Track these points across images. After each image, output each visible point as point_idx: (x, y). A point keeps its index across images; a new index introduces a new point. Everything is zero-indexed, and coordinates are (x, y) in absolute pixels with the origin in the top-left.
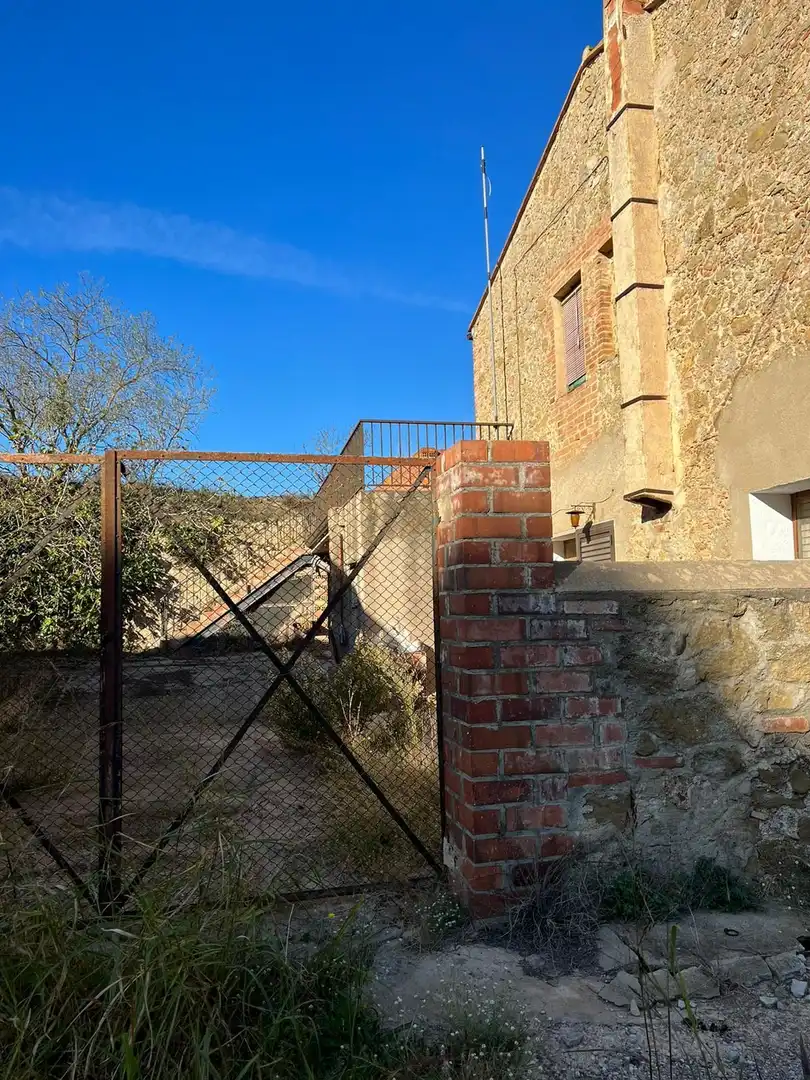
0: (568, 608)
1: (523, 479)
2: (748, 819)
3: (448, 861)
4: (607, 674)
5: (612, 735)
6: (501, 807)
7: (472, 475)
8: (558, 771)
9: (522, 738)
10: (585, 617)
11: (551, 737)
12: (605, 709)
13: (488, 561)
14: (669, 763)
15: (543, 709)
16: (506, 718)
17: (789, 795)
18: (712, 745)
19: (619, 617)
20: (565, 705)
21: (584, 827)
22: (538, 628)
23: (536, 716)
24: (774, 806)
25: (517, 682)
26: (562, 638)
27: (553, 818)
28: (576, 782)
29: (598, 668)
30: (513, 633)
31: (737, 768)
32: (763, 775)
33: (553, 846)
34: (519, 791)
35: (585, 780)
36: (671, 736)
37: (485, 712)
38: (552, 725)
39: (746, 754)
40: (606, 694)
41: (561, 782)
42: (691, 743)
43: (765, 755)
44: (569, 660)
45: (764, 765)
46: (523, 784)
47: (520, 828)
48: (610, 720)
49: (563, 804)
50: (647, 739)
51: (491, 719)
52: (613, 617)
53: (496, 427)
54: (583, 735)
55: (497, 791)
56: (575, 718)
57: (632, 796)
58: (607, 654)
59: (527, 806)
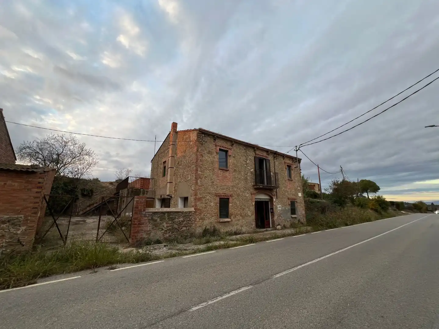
0: (146, 213)
1: (143, 200)
2: (163, 235)
3: (130, 241)
4: (150, 220)
5: (149, 226)
6: (136, 234)
7: (138, 199)
8: (143, 230)
9: (139, 227)
10: (148, 214)
11: (143, 227)
13: (138, 208)
14: (155, 229)
16: (138, 225)
17: (168, 232)
18: (160, 227)
20: (145, 224)
21: (145, 236)
22: (143, 215)
23: (141, 224)
24: (166, 234)
25: (140, 221)
26: (145, 216)
27: (142, 235)
28: (145, 231)
29: (149, 220)
31: (163, 230)
33: (141, 238)
36: (156, 226)
37: (136, 224)
38: (142, 225)
39: (164, 228)
40: (149, 222)
41: (143, 231)
42: (158, 227)
43: (166, 228)
44: (146, 219)
45: (166, 229)
46: (139, 232)
47: (138, 236)
48: (150, 225)
49: (143, 233)
50: (153, 227)
52: (151, 214)
53: (153, 179)
54: (146, 227)
55: (136, 233)
57: (151, 233)
58: (150, 218)
59: (139, 234)
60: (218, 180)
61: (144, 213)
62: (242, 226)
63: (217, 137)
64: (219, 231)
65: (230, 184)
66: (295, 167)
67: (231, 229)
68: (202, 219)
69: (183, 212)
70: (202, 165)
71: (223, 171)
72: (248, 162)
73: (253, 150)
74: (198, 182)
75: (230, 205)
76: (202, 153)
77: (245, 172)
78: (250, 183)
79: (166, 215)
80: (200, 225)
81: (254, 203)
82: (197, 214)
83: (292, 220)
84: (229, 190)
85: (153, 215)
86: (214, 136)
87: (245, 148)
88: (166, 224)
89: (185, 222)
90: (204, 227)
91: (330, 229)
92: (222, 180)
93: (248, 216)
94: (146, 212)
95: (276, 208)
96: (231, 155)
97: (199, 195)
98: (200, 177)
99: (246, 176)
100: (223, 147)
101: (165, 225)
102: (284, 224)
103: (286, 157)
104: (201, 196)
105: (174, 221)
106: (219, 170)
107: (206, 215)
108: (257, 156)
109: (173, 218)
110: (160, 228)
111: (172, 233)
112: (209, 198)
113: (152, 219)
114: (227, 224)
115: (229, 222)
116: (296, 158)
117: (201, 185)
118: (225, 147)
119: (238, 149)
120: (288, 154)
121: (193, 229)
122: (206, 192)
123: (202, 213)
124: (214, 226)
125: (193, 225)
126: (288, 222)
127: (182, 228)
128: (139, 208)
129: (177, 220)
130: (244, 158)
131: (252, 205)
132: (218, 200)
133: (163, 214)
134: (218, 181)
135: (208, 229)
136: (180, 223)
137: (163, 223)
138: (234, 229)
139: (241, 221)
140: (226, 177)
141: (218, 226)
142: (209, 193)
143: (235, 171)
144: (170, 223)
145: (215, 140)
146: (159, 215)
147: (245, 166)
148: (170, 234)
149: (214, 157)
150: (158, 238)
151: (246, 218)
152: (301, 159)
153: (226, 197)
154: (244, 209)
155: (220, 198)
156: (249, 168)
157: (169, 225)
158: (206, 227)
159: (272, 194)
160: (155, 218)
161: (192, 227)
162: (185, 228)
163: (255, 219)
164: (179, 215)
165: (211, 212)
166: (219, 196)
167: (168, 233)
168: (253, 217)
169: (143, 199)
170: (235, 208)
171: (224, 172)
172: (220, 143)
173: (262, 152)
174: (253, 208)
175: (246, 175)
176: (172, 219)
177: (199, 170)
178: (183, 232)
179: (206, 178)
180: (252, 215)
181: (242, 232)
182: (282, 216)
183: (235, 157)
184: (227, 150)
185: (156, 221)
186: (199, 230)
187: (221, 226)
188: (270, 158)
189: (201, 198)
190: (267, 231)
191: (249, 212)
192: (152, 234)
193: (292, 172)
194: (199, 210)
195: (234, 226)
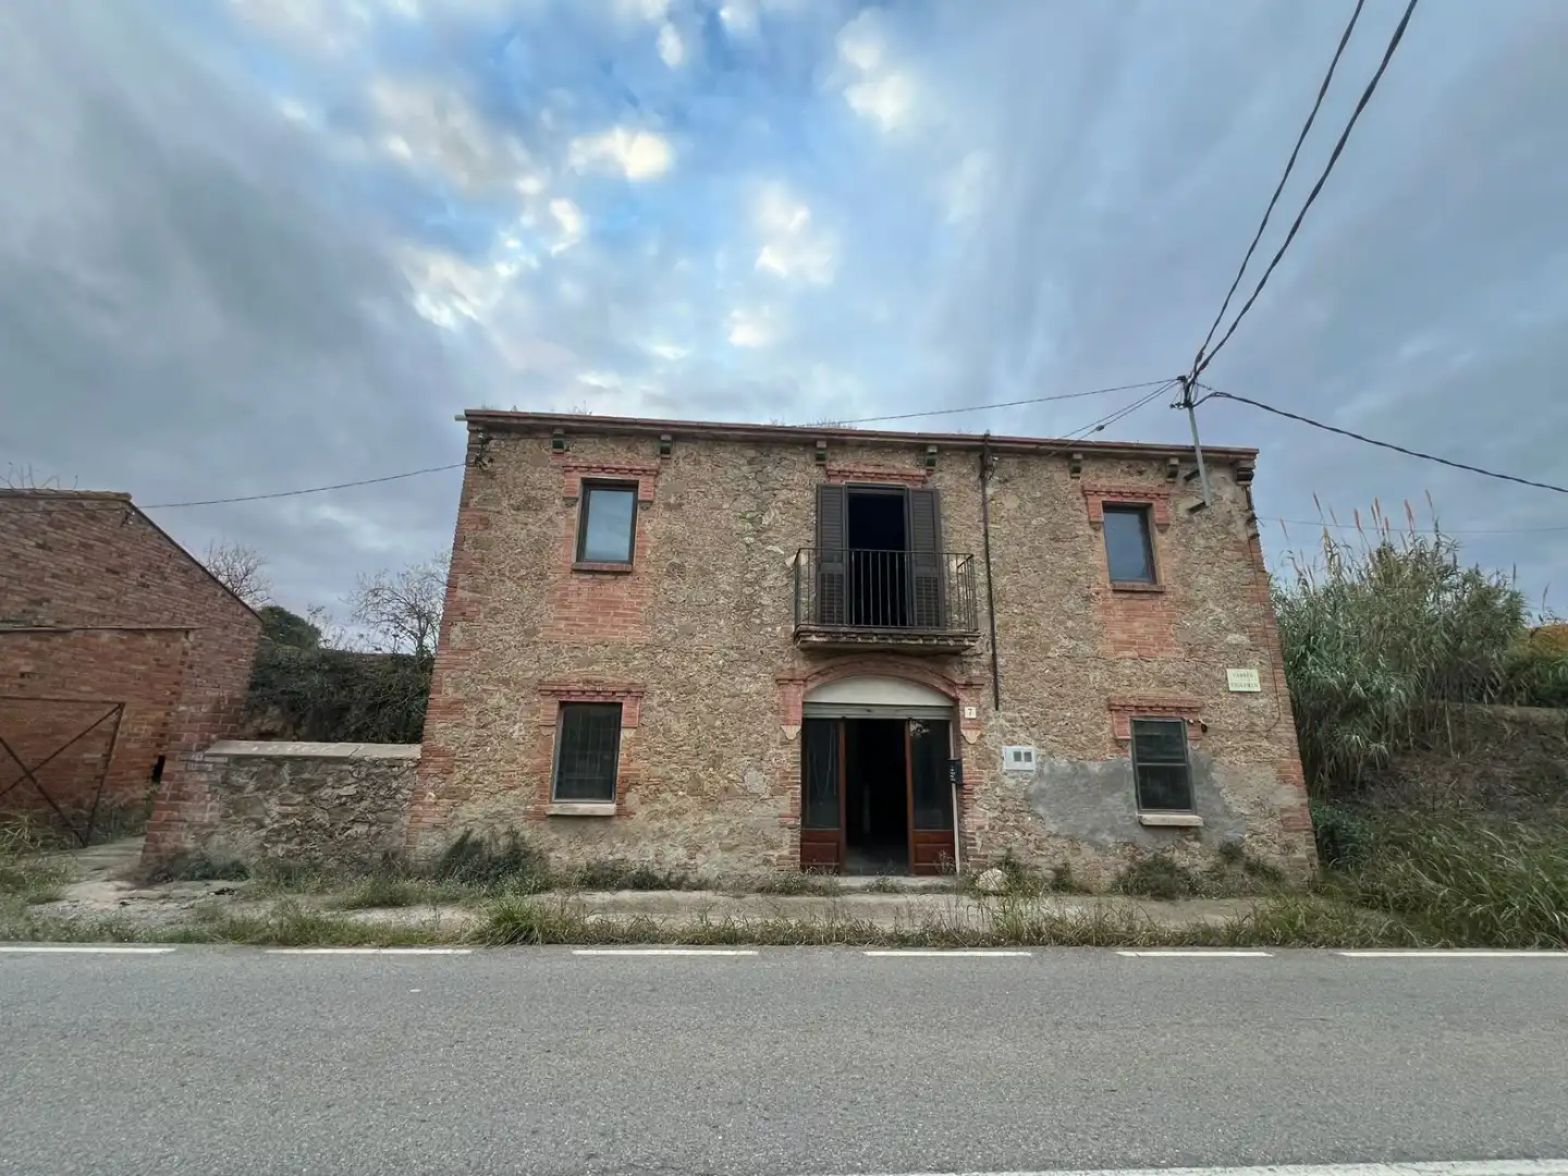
0: (207, 759)
1: (203, 710)
2: (261, 846)
4: (219, 785)
5: (212, 809)
6: (158, 832)
8: (185, 821)
9: (174, 808)
10: (214, 763)
11: (186, 808)
12: (212, 799)
13: (179, 740)
14: (234, 822)
15: (188, 797)
16: (170, 799)
17: (284, 839)
18: (254, 816)
19: (227, 764)
20: (196, 797)
21: (189, 844)
22: (193, 767)
23: (184, 799)
24: (275, 843)
26: (200, 771)
27: (178, 839)
28: (191, 826)
29: (216, 783)
30: (182, 768)
31: (261, 826)
32: (273, 830)
33: (175, 849)
34: (166, 828)
35: (194, 826)
36: (236, 811)
37: (163, 797)
38: (188, 804)
39: (267, 821)
40: (214, 793)
41: (185, 825)
42: (245, 814)
43: (277, 821)
44: (202, 779)
45: (276, 826)
46: (171, 825)
47: (163, 841)
48: (213, 803)
49: (183, 834)
50: (227, 812)
51: (164, 799)
52: (225, 764)
54: (200, 808)
55: (159, 827)
56: (198, 802)
57: (213, 833)
58: (218, 777)
59: (168, 833)
60: (567, 619)
61: (198, 757)
62: (694, 848)
63: (569, 432)
64: (541, 857)
65: (633, 634)
66: (1193, 510)
67: (618, 856)
68: (451, 793)
69: (362, 760)
70: (482, 561)
71: (598, 576)
72: (766, 521)
73: (809, 457)
74: (452, 637)
75: (625, 734)
76: (485, 510)
77: (746, 569)
78: (773, 625)
79: (286, 769)
80: (437, 819)
81: (793, 731)
82: (430, 770)
83: (1145, 840)
84: (626, 663)
85: (232, 765)
86: (554, 427)
87: (751, 453)
88: (282, 805)
89: (364, 804)
90: (458, 833)
91: (1446, 947)
92: (587, 620)
93: (747, 794)
94: (205, 756)
95: (989, 759)
96: (651, 502)
97: (450, 691)
98: (463, 614)
99: (747, 591)
100: (603, 469)
101: (275, 809)
102: (1058, 862)
103: (1086, 456)
104: (460, 696)
105: (316, 793)
106: (574, 576)
107: (474, 777)
108: (835, 481)
109: (311, 780)
110: (253, 820)
111: (301, 844)
112: (503, 702)
113: (226, 782)
114: (595, 827)
115: (606, 818)
116: (1193, 450)
117: (462, 646)
118: (617, 470)
119: (708, 466)
120: (1094, 438)
121: (401, 836)
122: (487, 677)
123: (456, 770)
124: (513, 834)
125: (405, 820)
126: (1100, 848)
127: (345, 829)
128: (184, 739)
129: (326, 792)
130: (746, 503)
131: (778, 736)
132: (550, 710)
133: (271, 767)
134: (562, 625)
135: (478, 845)
136: (341, 804)
137: (267, 800)
138: (638, 856)
139: (690, 819)
140: (611, 604)
141: (534, 836)
142: (506, 682)
143: (677, 570)
144: (298, 804)
145: (558, 445)
146: (255, 769)
147: (750, 540)
148: (293, 846)
149: (550, 520)
150: (237, 855)
151: (728, 805)
152: (1252, 454)
153: (601, 699)
154: (716, 761)
155: (562, 704)
156: (776, 549)
157: (290, 808)
158: (469, 833)
159: (952, 685)
160: (238, 779)
161: (395, 827)
162: (361, 829)
163: (798, 814)
164: (341, 771)
165: (507, 767)
166: (554, 691)
167: (281, 841)
168: (788, 803)
169: (200, 708)
170: (660, 753)
171: (601, 583)
172: (589, 454)
173: (878, 459)
174: (788, 758)
175: (750, 584)
176: (311, 787)
177: (461, 584)
178: (348, 846)
179: (499, 617)
180: (777, 791)
181: (693, 879)
182: (1041, 810)
183: (681, 505)
184: (633, 478)
185: (240, 789)
186: (430, 844)
187: (554, 836)
188: (950, 480)
189: (458, 702)
190: (881, 889)
191: (752, 774)
192: (218, 839)
193: (1161, 541)
194: (440, 753)
195: (637, 840)
